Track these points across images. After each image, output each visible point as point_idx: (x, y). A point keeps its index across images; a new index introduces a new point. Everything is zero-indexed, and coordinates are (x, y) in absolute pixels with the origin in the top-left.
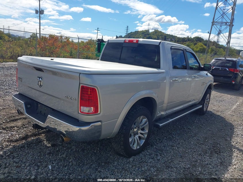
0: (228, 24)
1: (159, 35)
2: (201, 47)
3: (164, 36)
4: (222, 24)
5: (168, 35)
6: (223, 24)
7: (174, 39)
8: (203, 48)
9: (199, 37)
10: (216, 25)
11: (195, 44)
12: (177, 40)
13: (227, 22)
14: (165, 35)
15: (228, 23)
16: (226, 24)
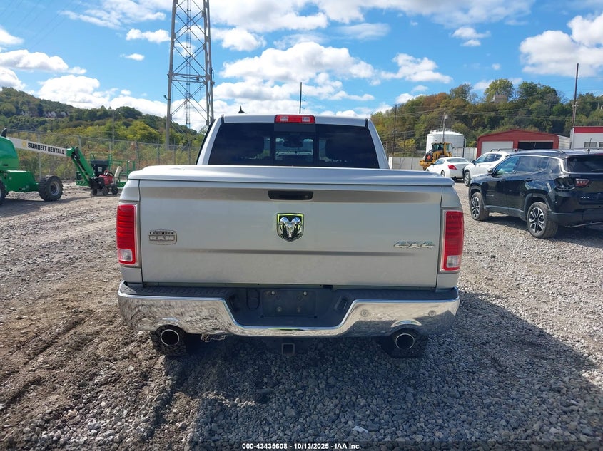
0: (201, 79)
1: (20, 102)
2: (143, 132)
3: (36, 105)
4: (189, 80)
5: (45, 101)
6: (191, 80)
7: (66, 113)
8: (149, 133)
9: (129, 108)
10: (178, 81)
11: (127, 125)
12: (74, 115)
13: (200, 76)
14: (38, 103)
15: (202, 77)
16: (198, 79)
